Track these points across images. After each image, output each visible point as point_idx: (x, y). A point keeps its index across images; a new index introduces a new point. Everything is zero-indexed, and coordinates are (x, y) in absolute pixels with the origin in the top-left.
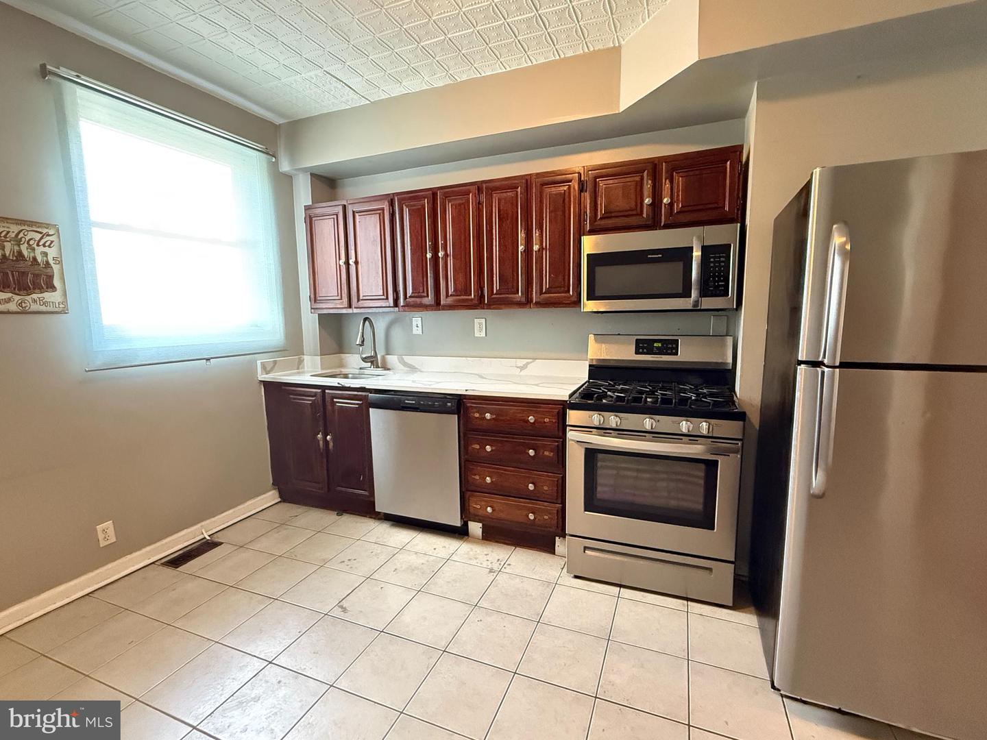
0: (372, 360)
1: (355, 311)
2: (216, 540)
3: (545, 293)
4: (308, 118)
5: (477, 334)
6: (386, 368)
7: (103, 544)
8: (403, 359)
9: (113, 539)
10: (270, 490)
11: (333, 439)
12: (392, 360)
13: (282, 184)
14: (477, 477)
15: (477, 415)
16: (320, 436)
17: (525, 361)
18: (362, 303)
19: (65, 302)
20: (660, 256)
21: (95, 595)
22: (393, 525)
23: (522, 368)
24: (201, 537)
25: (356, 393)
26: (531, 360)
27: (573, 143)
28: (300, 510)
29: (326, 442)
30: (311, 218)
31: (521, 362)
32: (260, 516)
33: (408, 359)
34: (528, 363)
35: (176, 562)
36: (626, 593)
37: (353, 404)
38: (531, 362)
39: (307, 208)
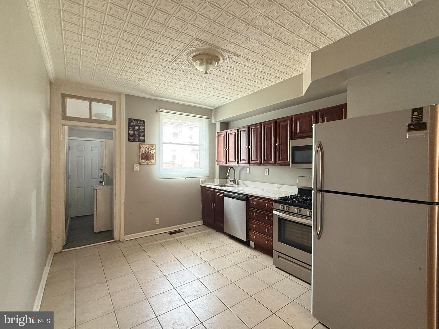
0: (234, 181)
1: (228, 165)
2: (182, 230)
3: (281, 160)
4: (219, 107)
5: (265, 174)
6: (238, 184)
7: (156, 224)
8: (243, 182)
9: (159, 223)
10: (201, 220)
11: (216, 205)
12: (240, 182)
13: (212, 126)
14: (251, 224)
15: (252, 202)
16: (212, 204)
18: (230, 163)
19: (155, 162)
21: (153, 236)
22: (229, 238)
23: (279, 188)
24: (179, 229)
25: (221, 191)
28: (207, 228)
29: (214, 207)
30: (218, 136)
31: (279, 186)
32: (196, 227)
33: (245, 182)
35: (171, 233)
36: (291, 277)
37: (221, 195)
38: (282, 186)
39: (218, 133)
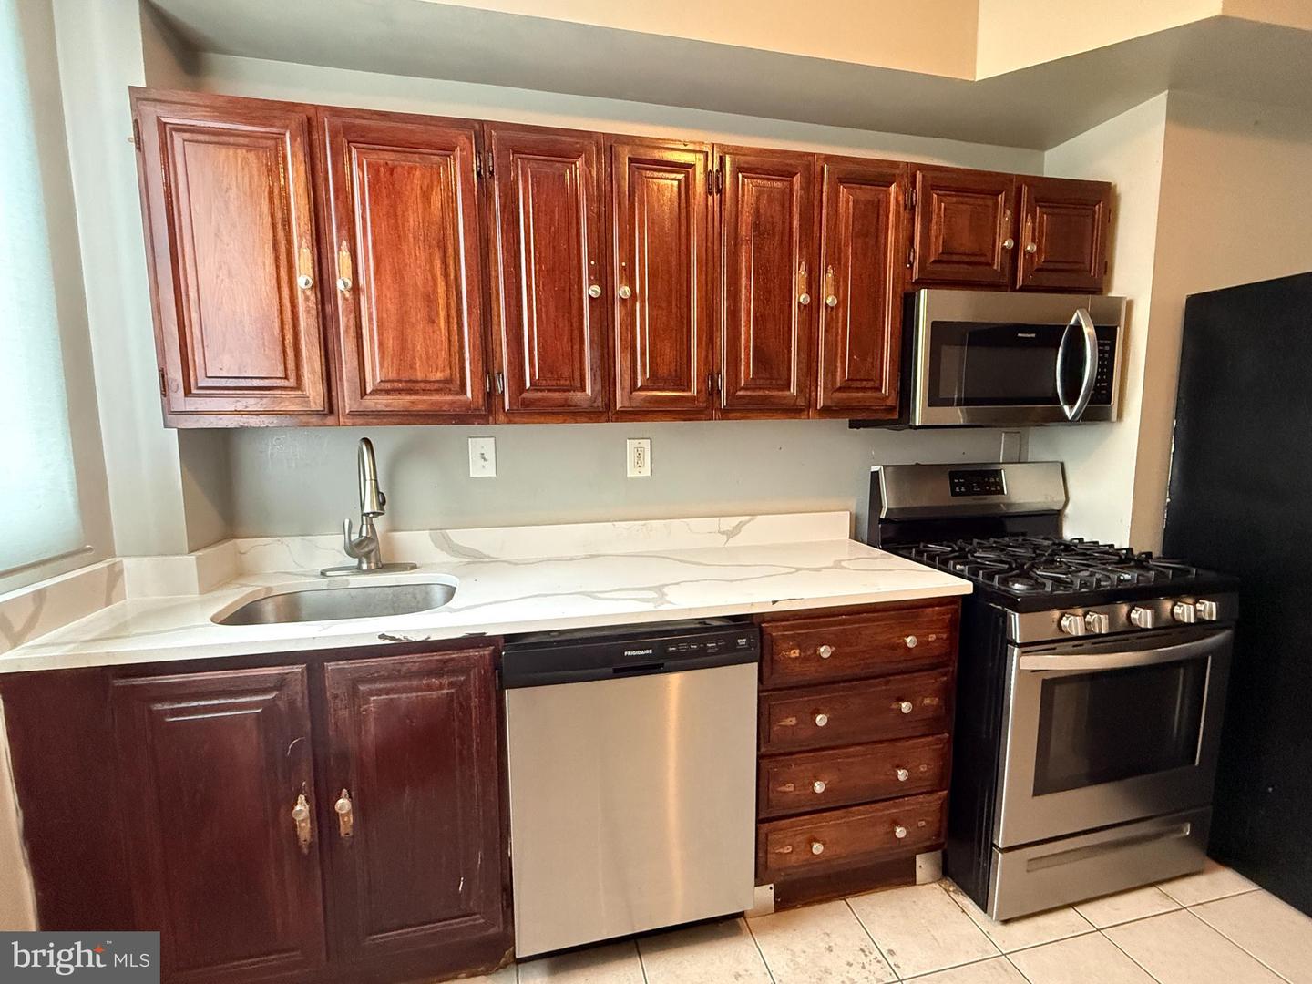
0: (370, 550)
5: (632, 472)
8: (447, 539)
12: (415, 542)
14: (790, 788)
15: (796, 653)
16: (302, 808)
17: (735, 521)
20: (1033, 335)
23: (731, 534)
26: (747, 518)
27: (825, 124)
31: (729, 523)
33: (459, 537)
34: (741, 524)
38: (747, 522)
